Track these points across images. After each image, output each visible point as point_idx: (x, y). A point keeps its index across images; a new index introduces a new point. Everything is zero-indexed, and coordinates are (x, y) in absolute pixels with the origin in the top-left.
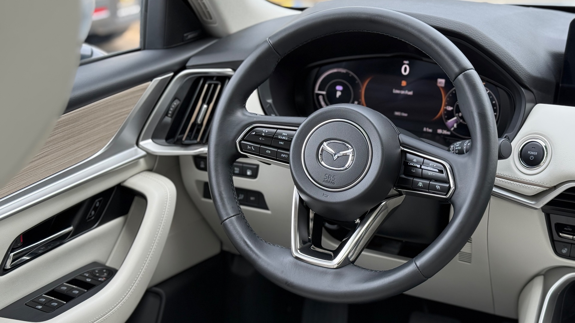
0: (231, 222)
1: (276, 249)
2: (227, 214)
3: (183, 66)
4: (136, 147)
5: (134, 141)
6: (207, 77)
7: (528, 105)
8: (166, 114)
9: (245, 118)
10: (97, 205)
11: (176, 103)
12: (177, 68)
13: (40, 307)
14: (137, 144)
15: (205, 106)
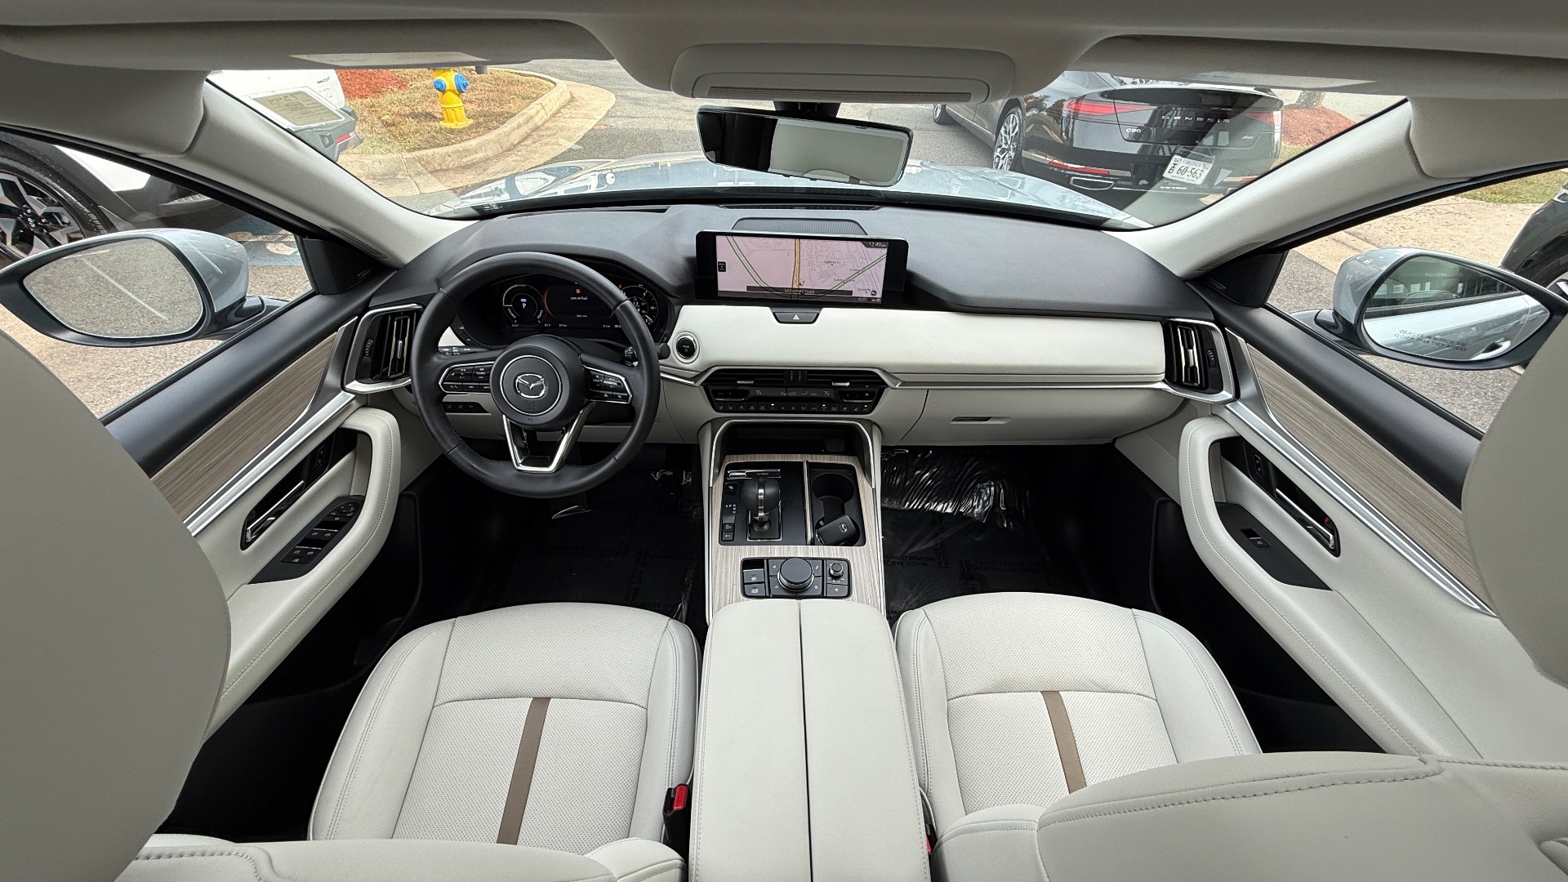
0: (455, 453)
1: (501, 464)
2: (450, 447)
3: (366, 307)
4: (343, 392)
5: (339, 386)
6: (394, 314)
7: (676, 308)
8: (363, 354)
9: (441, 361)
10: (322, 453)
11: (370, 342)
12: (360, 310)
13: (297, 560)
14: (343, 388)
15: (400, 342)
